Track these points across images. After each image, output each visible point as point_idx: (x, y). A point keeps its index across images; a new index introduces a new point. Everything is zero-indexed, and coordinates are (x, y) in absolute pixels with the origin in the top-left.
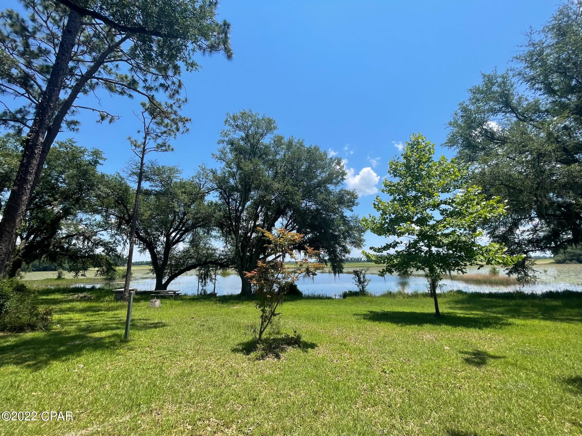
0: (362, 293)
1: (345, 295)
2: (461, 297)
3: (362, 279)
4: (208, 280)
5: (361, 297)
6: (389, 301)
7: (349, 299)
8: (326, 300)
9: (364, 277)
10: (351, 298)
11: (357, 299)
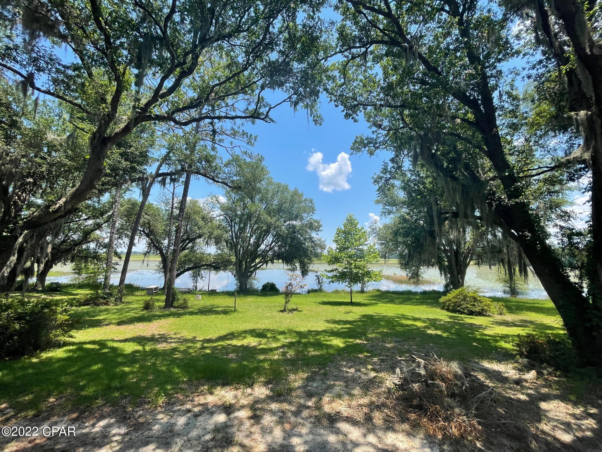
0: (320, 290)
1: (309, 292)
2: (377, 293)
3: (321, 281)
4: (199, 278)
5: (319, 293)
6: (334, 295)
7: (311, 294)
8: (298, 295)
9: (322, 280)
10: (313, 293)
11: (316, 294)
